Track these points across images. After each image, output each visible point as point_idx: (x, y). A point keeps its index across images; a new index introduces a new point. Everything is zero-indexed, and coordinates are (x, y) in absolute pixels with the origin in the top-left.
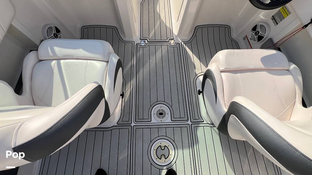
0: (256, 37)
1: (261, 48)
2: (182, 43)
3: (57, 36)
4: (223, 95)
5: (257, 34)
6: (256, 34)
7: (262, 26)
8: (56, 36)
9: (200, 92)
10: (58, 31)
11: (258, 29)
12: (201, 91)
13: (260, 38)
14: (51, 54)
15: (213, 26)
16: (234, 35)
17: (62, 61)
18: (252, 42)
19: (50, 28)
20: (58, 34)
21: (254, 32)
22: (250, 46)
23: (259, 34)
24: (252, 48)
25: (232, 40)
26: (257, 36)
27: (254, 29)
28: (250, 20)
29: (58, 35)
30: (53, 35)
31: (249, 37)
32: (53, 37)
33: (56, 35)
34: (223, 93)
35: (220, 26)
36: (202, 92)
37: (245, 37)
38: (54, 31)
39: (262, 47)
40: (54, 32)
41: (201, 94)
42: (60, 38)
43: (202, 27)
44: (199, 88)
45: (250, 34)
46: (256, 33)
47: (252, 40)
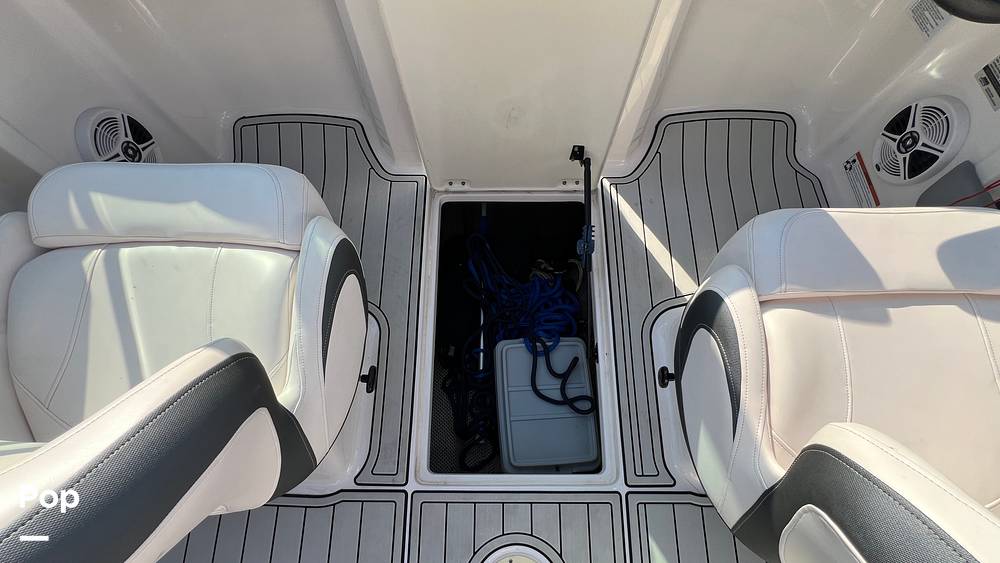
0: (900, 157)
1: (919, 204)
2: (606, 183)
3: (137, 152)
4: (764, 400)
5: (906, 148)
6: (902, 146)
7: (932, 113)
8: (132, 154)
9: (665, 377)
10: (140, 133)
11: (916, 125)
12: (671, 370)
13: (920, 162)
14: (80, 223)
15: (728, 116)
16: (808, 153)
17: (125, 253)
18: (881, 179)
19: (109, 123)
20: (140, 147)
21: (895, 140)
22: (870, 195)
23: (919, 147)
24: (878, 204)
25: (799, 171)
26: (908, 155)
27: (898, 124)
28: (878, 95)
29: (144, 149)
30: (118, 149)
31: (872, 159)
32: (123, 157)
33: (132, 149)
34: (765, 394)
35: (752, 116)
36: (677, 377)
37: (854, 161)
38: (124, 136)
39: (924, 201)
40: (123, 139)
41: (672, 384)
42: (152, 159)
43: (682, 119)
44: (665, 358)
45: (877, 146)
46: (902, 142)
47: (883, 173)
